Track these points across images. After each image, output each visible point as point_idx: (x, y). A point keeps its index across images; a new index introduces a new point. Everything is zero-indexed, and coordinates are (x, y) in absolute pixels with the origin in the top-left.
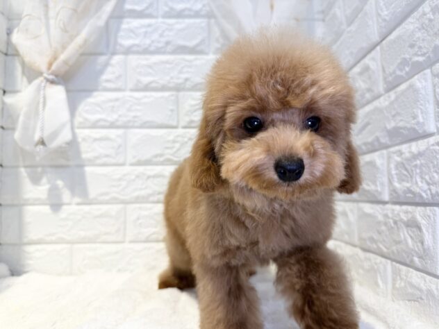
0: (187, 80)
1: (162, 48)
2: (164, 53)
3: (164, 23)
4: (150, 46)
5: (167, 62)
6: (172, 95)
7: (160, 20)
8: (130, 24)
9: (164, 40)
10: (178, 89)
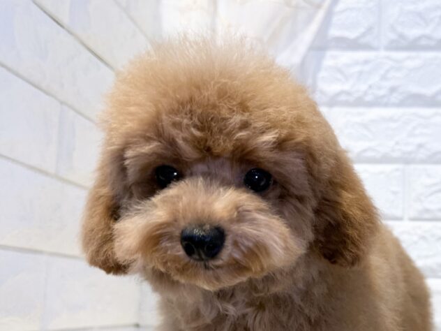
0: (420, 146)
1: (383, 96)
2: (386, 105)
3: (388, 58)
4: (366, 93)
5: (391, 119)
6: (397, 170)
7: (383, 53)
8: (336, 59)
9: (388, 84)
10: (406, 160)
